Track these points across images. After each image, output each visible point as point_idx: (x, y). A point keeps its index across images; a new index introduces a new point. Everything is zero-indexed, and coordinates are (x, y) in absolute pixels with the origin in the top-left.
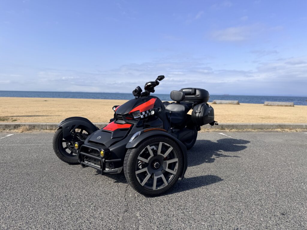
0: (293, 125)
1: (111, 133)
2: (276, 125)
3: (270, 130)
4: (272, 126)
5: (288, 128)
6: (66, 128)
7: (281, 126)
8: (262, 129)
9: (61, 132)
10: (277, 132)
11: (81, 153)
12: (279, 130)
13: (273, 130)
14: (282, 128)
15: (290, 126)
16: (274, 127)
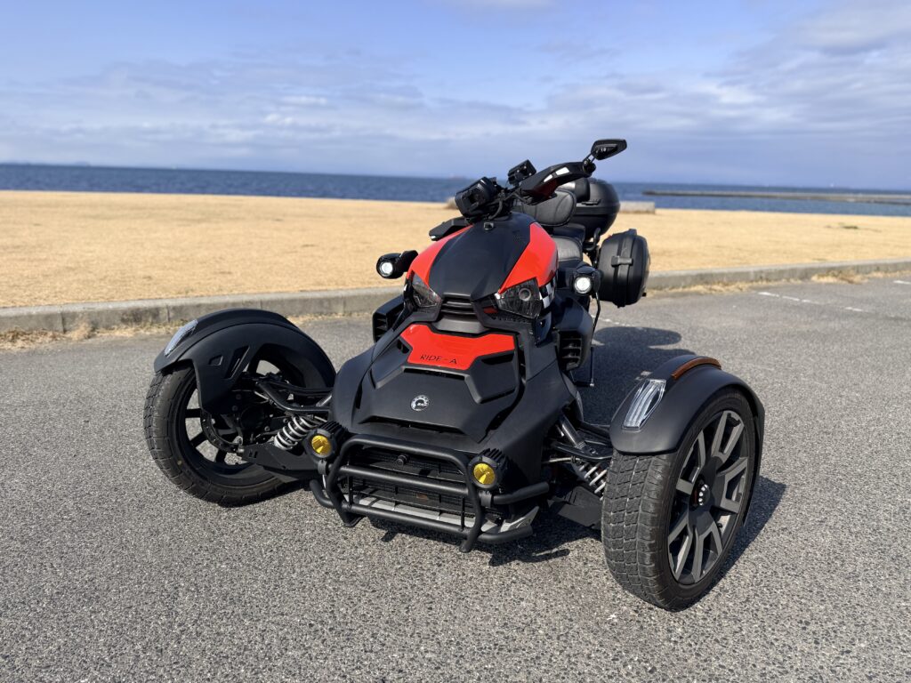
0: (730, 273)
1: (462, 378)
2: (692, 276)
3: (680, 290)
4: (683, 278)
5: (719, 282)
6: (210, 363)
7: (704, 278)
8: (661, 289)
9: (186, 382)
10: (698, 294)
11: (343, 469)
12: (700, 288)
13: (686, 290)
14: (707, 283)
15: (722, 275)
16: (689, 281)
